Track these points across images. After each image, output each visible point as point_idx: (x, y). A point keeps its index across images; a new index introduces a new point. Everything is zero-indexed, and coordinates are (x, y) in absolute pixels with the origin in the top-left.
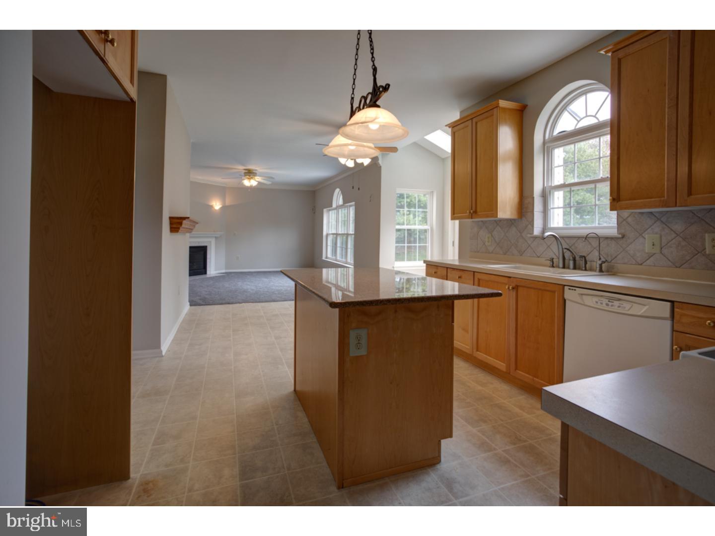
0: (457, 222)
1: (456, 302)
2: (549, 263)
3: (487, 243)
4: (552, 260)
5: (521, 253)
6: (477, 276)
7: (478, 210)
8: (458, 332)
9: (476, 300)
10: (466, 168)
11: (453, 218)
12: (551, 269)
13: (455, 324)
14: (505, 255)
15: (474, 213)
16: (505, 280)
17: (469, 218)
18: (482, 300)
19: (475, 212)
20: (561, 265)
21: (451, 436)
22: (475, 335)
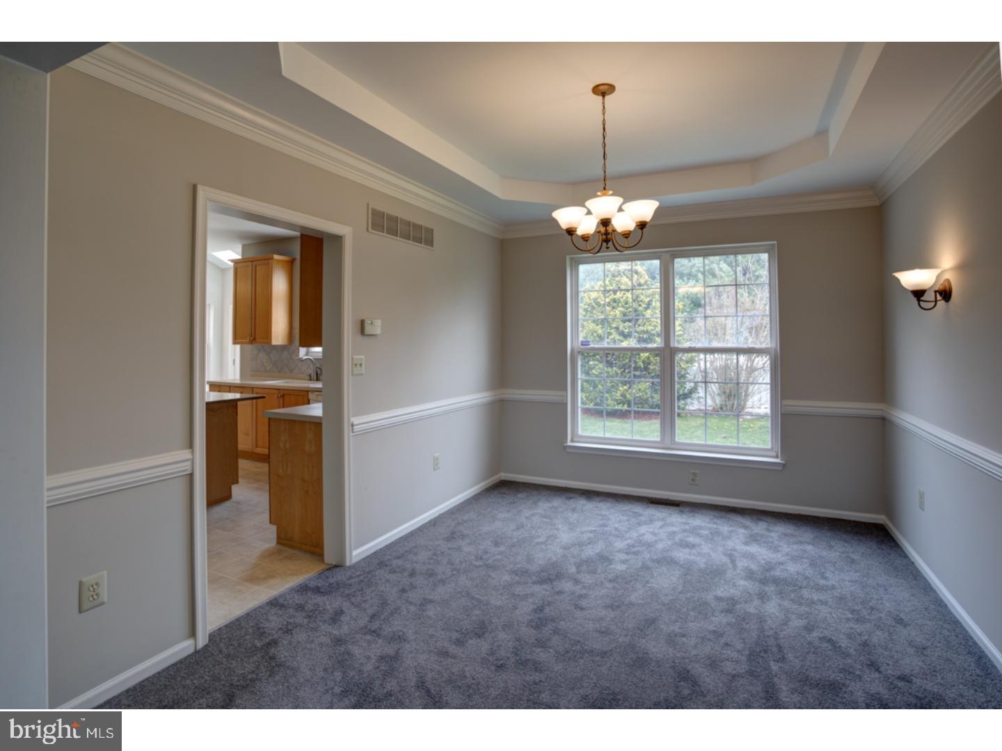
0: (238, 347)
1: (239, 403)
2: (308, 378)
3: (265, 364)
4: (310, 376)
5: (291, 371)
6: (255, 389)
7: (257, 337)
8: (241, 437)
9: (254, 401)
10: (246, 288)
11: (235, 342)
12: (310, 382)
13: (238, 417)
14: (280, 374)
15: (253, 341)
16: (276, 391)
17: (248, 343)
18: (259, 400)
19: (254, 339)
20: (315, 379)
21: (237, 482)
22: (254, 439)
